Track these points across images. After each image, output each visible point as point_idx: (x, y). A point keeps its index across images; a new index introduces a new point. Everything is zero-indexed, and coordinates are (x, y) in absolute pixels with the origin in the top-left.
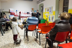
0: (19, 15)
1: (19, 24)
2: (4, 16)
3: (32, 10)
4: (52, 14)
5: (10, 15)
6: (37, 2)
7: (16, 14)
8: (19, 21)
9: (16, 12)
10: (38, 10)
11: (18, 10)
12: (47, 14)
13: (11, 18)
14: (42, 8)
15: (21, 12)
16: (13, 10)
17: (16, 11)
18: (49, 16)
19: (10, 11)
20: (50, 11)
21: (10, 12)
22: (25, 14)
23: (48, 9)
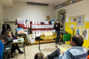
0: (30, 27)
1: (31, 41)
2: (8, 33)
3: (47, 19)
4: (84, 27)
5: (17, 29)
6: (55, 7)
7: (25, 26)
8: (30, 36)
9: (26, 23)
10: (59, 20)
11: (28, 20)
12: (72, 26)
13: (18, 32)
14: (62, 16)
15: (32, 22)
16: (21, 20)
17: (26, 21)
18: (77, 28)
19: (16, 22)
20: (79, 22)
21: (18, 23)
22: (38, 24)
23: (74, 17)
